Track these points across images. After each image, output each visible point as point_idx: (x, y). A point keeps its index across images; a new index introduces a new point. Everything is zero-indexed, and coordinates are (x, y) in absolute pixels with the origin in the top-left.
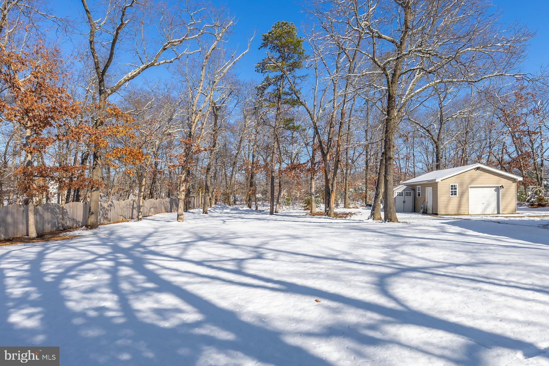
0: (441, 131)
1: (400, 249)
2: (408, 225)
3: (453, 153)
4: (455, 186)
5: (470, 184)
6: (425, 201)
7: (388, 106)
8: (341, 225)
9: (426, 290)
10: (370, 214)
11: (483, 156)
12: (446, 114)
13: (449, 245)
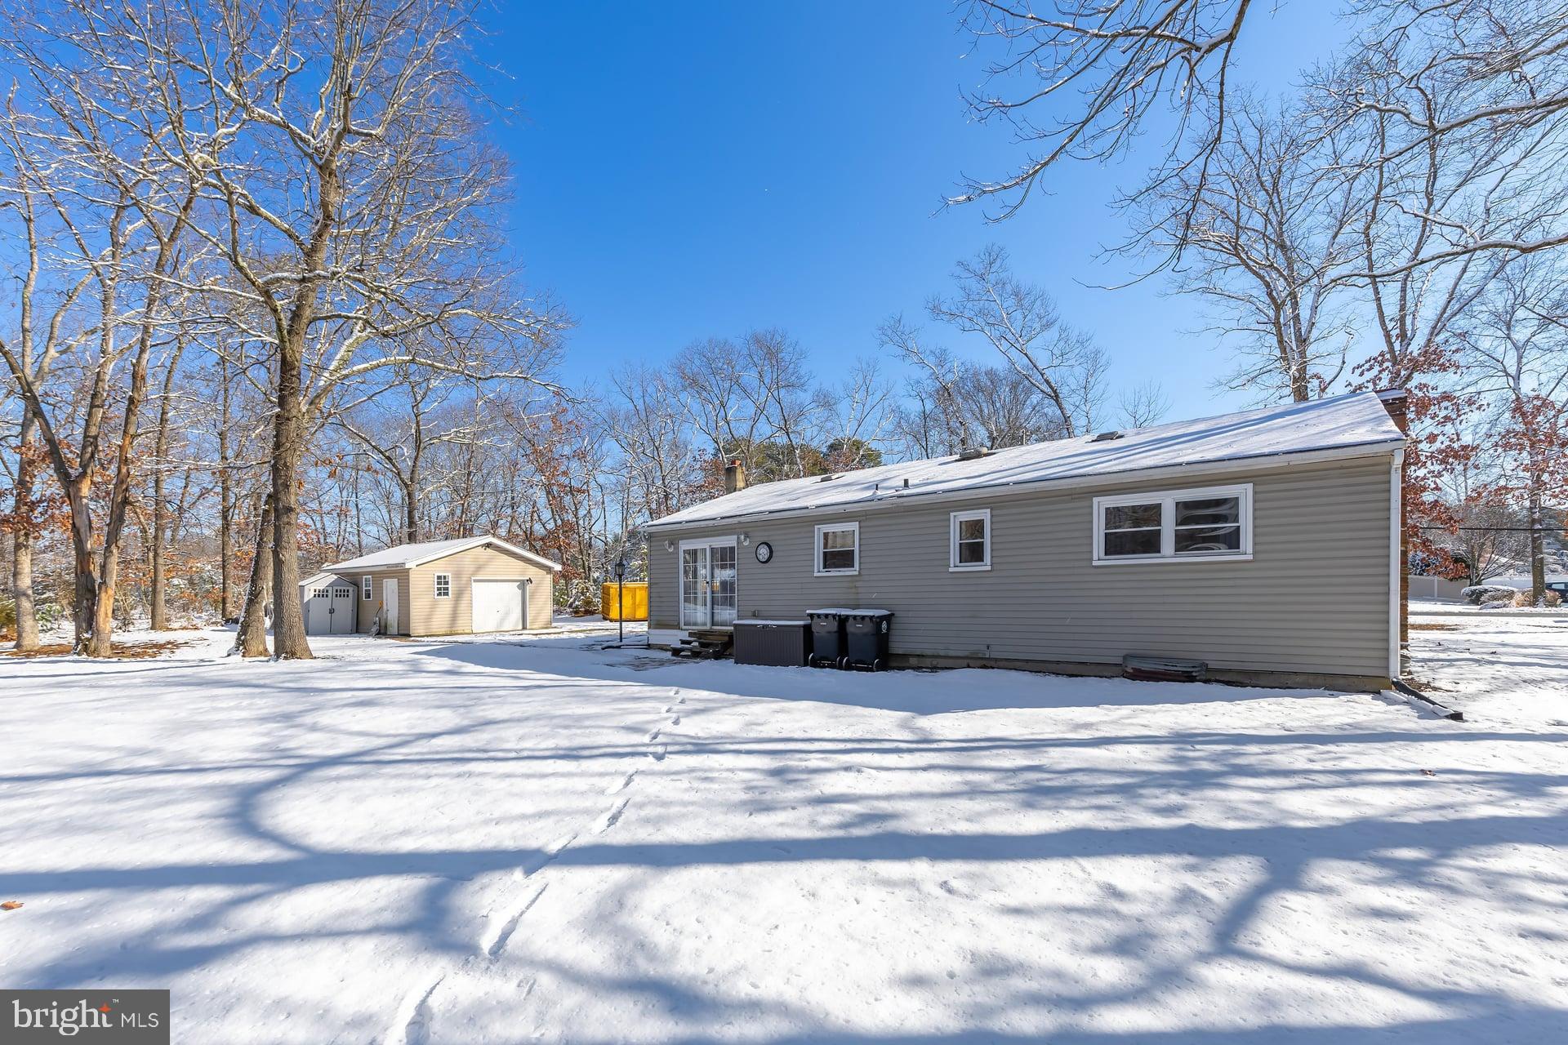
0: (418, 464)
1: (308, 719)
2: (338, 663)
3: (444, 511)
4: (445, 577)
5: (476, 572)
6: (381, 607)
7: (281, 385)
8: (135, 678)
9: (359, 799)
10: (233, 643)
11: (501, 522)
12: (430, 431)
13: (423, 697)
